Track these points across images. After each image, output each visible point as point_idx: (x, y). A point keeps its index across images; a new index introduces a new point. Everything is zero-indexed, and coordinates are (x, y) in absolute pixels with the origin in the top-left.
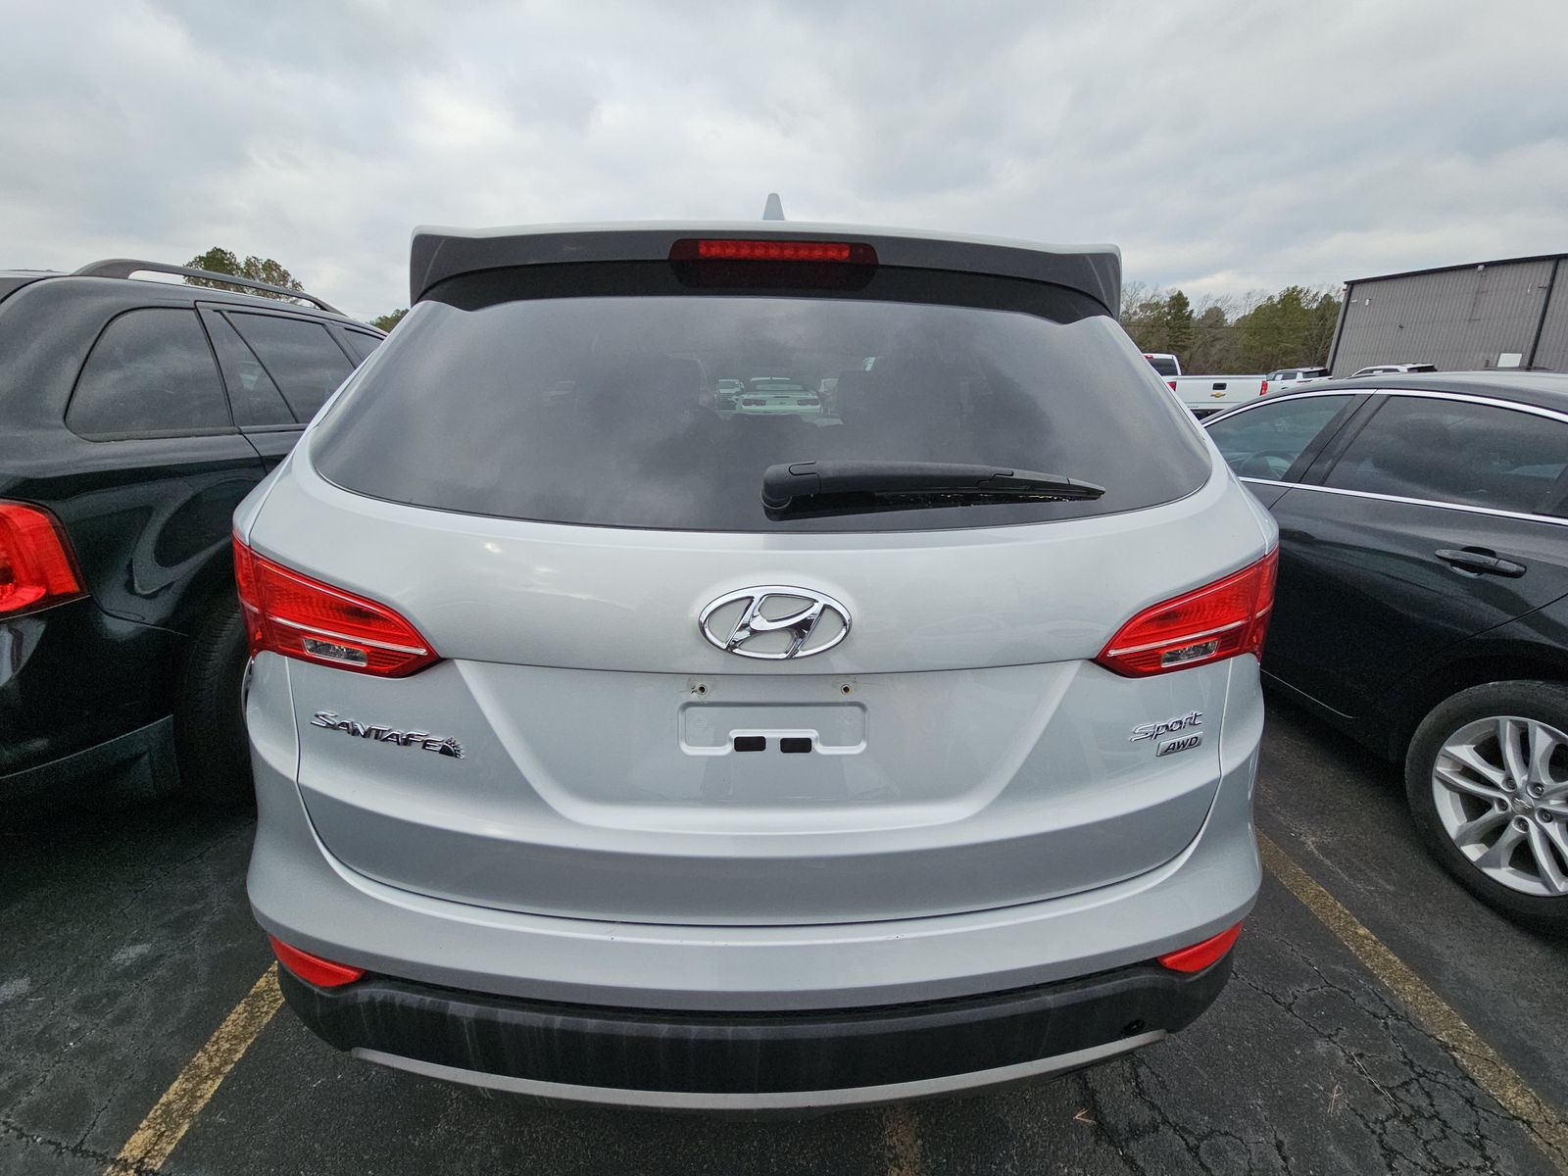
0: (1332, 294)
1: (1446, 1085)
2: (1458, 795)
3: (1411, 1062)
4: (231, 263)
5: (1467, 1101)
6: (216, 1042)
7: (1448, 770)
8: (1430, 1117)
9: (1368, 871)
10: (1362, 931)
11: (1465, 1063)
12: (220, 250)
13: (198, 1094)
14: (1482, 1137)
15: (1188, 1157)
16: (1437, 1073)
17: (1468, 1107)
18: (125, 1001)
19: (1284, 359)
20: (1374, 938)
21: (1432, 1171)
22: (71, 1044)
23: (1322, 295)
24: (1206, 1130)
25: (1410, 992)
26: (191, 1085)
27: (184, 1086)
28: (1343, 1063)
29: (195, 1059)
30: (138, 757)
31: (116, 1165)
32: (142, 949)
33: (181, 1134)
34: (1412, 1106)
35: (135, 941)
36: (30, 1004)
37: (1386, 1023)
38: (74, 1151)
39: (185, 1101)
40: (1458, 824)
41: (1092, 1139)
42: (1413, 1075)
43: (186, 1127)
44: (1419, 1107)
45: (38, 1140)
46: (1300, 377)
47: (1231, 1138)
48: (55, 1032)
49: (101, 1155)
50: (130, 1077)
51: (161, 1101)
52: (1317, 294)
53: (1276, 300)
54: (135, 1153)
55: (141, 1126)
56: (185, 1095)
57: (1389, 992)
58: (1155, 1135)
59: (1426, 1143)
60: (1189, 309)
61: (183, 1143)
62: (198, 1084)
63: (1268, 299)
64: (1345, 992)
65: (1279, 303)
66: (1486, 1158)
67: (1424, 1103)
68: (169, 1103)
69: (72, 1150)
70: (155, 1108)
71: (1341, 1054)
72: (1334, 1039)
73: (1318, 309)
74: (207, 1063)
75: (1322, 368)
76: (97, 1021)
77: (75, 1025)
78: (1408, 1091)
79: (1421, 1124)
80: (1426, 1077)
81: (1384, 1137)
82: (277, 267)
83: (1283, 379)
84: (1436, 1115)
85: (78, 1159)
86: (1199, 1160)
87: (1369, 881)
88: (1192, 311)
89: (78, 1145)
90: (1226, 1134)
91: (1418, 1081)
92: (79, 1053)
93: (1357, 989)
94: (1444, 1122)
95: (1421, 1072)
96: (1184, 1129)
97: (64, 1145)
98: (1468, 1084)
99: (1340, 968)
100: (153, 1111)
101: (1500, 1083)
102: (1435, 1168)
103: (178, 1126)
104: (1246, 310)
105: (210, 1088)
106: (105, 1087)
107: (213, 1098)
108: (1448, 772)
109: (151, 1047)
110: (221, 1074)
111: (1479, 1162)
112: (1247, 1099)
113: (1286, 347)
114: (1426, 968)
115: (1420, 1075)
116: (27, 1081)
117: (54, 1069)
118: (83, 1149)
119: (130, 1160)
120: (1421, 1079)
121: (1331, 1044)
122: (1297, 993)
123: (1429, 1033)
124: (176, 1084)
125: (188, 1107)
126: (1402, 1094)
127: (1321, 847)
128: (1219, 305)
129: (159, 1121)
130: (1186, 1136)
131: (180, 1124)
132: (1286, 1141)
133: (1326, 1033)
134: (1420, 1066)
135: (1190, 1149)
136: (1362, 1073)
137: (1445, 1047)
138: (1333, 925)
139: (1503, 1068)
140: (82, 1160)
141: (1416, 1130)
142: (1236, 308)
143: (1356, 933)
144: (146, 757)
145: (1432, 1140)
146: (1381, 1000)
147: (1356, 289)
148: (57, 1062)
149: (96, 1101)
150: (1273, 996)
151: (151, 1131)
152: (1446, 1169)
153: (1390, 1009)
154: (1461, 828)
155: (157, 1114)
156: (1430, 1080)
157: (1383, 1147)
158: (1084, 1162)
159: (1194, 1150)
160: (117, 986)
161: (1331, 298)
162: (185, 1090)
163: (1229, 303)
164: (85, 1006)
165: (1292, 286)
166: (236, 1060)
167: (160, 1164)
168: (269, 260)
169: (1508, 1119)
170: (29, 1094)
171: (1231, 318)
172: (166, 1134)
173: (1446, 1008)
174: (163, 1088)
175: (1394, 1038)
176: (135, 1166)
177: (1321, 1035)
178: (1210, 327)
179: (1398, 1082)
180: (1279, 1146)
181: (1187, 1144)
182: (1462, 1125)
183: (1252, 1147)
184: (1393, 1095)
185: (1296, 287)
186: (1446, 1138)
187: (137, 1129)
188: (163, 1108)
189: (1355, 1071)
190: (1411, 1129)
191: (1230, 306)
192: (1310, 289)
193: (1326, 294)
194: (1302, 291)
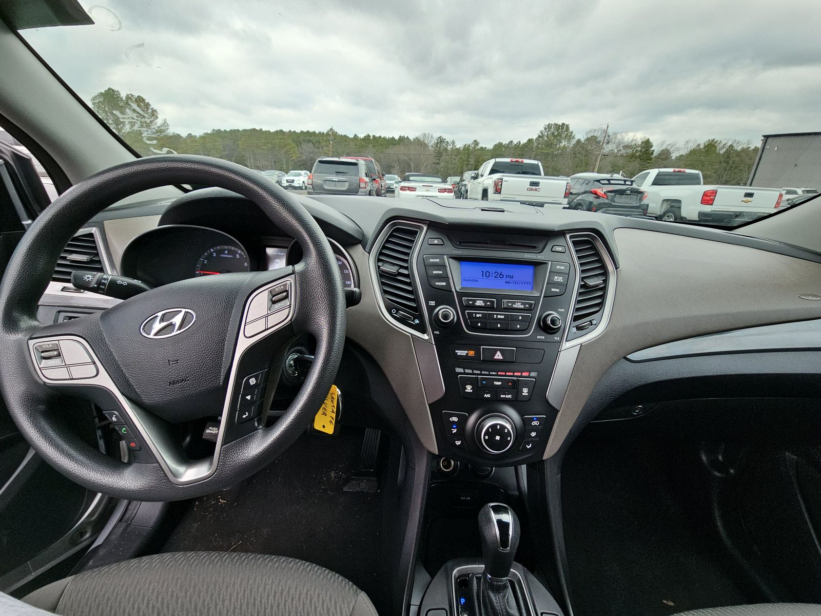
0: (734, 145)
4: (118, 97)
12: (112, 89)
23: (729, 145)
52: (725, 144)
53: (702, 146)
60: (652, 149)
63: (698, 145)
65: (704, 148)
73: (726, 153)
82: (143, 100)
88: (654, 150)
104: (684, 152)
128: (669, 148)
142: (678, 150)
147: (770, 140)
161: (733, 147)
165: (711, 139)
168: (139, 96)
171: (674, 155)
178: (663, 160)
185: (714, 139)
191: (676, 148)
192: (722, 141)
193: (731, 145)
194: (717, 142)
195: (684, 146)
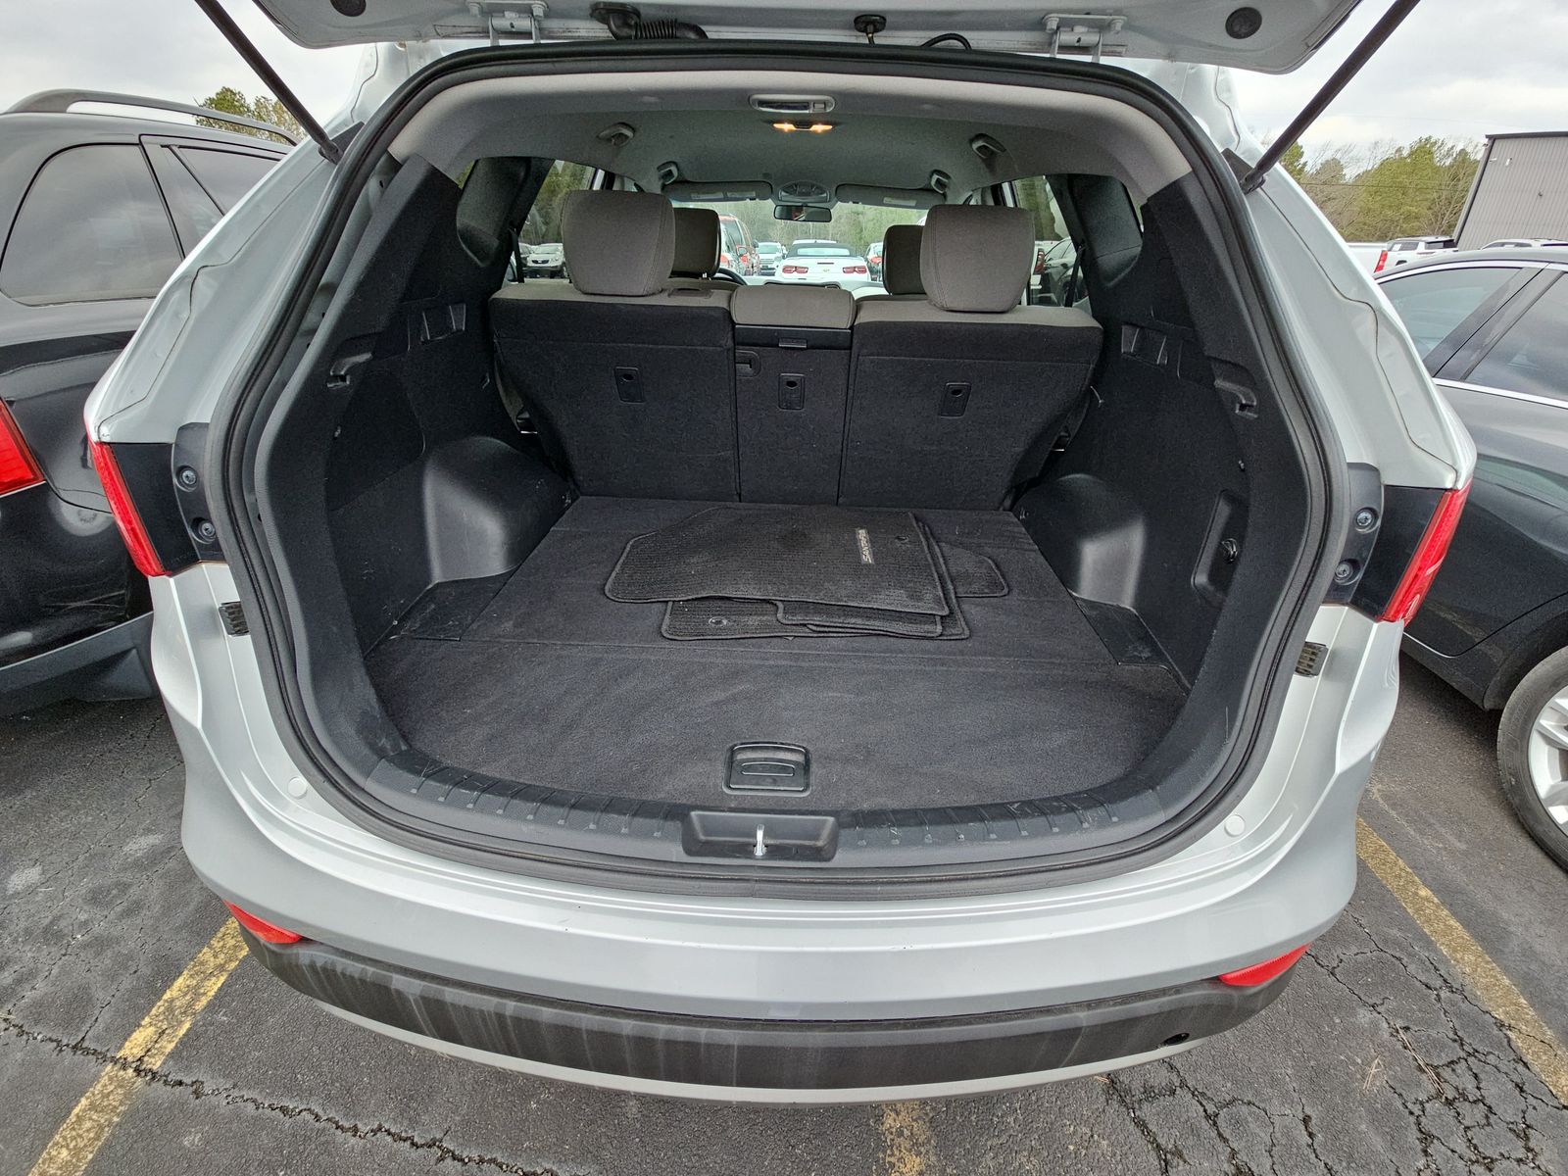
0: (1469, 150)
1: (1496, 1067)
2: (1558, 751)
3: (1461, 1040)
4: (242, 106)
5: (1517, 1085)
6: (222, 938)
7: (1553, 723)
8: (1475, 1102)
9: (1437, 826)
10: (1424, 892)
11: (1520, 1045)
13: (202, 991)
14: (1528, 1126)
15: (1205, 1125)
16: (1489, 1053)
17: (1517, 1092)
18: (134, 892)
19: (1405, 226)
20: (1436, 900)
21: (1470, 1160)
22: (79, 936)
23: (1458, 149)
24: (1228, 1098)
25: (1469, 963)
26: (195, 982)
27: (188, 982)
28: (1386, 1036)
29: (201, 955)
30: (126, 653)
31: (115, 1064)
32: (153, 839)
33: (182, 1032)
34: (1457, 1089)
35: (148, 831)
36: (41, 894)
37: (1438, 995)
38: (75, 1048)
39: (188, 998)
40: (1552, 783)
41: (1102, 1099)
42: (1463, 1054)
43: (187, 1025)
44: (1464, 1089)
45: (39, 1037)
46: (1421, 247)
47: (1254, 1109)
48: (63, 924)
49: (100, 1053)
50: (135, 972)
51: (165, 997)
52: (1452, 147)
53: (1405, 153)
54: (135, 1051)
55: (143, 1023)
56: (188, 991)
57: (1446, 962)
58: (1172, 1098)
59: (1467, 1128)
60: (1302, 161)
61: (183, 1043)
62: (202, 980)
63: (1397, 151)
64: (1399, 959)
65: (1410, 155)
66: (1529, 1150)
67: (1470, 1085)
68: (172, 1000)
69: (74, 1047)
70: (159, 1004)
71: (1385, 1025)
72: (1379, 1009)
73: (1451, 166)
74: (212, 959)
75: (1448, 238)
76: (105, 913)
77: (83, 917)
78: (1453, 1070)
79: (1464, 1108)
80: (1476, 1057)
81: (1423, 1120)
83: (1401, 249)
84: (1481, 1100)
85: (79, 1057)
86: (1217, 1130)
87: (1438, 837)
88: (1305, 164)
89: (78, 1043)
90: (1249, 1103)
91: (1466, 1060)
92: (85, 946)
93: (1410, 955)
94: (1490, 1107)
95: (1471, 1051)
96: (1203, 1094)
97: (65, 1042)
98: (1520, 1067)
99: (1394, 932)
100: (156, 1008)
101: (1554, 1068)
102: (1474, 1158)
103: (180, 1023)
104: (1368, 165)
105: (214, 986)
106: (109, 982)
107: (216, 997)
108: (1551, 726)
109: (159, 940)
110: (226, 971)
111: (1521, 1154)
112: (1276, 1067)
113: (1409, 211)
114: (1490, 936)
115: (1469, 1054)
116: (32, 975)
117: (60, 963)
118: (83, 1046)
119: (130, 1059)
120: (1469, 1059)
121: (1375, 1014)
122: (1342, 956)
123: (1485, 1009)
124: (180, 980)
125: (190, 1005)
126: (1446, 1073)
127: (1387, 797)
128: (1338, 157)
129: (161, 1018)
130: (1204, 1103)
131: (181, 1022)
132: (1314, 1116)
133: (1371, 1002)
134: (1470, 1044)
135: (1208, 1117)
136: (1406, 1048)
137: (1501, 1025)
138: (1392, 884)
139: (1559, 1052)
140: (82, 1057)
141: (1459, 1114)
142: (1358, 160)
143: (1416, 894)
144: (134, 651)
145: (1474, 1126)
146: (1436, 969)
147: (1498, 144)
148: (64, 955)
149: (100, 995)
150: (1316, 958)
151: (152, 1029)
152: (1484, 1158)
153: (1445, 981)
154: (1553, 787)
155: (160, 1010)
156: (1480, 1060)
157: (1420, 1130)
158: (1092, 1120)
159: (1212, 1119)
160: (127, 877)
161: (1466, 154)
162: (188, 986)
163: (1351, 154)
164: (95, 898)
165: (1425, 136)
166: (241, 957)
167: (159, 1063)
169: (1558, 1108)
170: (33, 988)
171: (1350, 173)
172: (167, 1032)
173: (1507, 982)
174: (168, 984)
175: (1445, 1012)
176: (134, 1065)
177: (1365, 1004)
178: (1325, 183)
179: (1445, 1060)
180: (1306, 1120)
181: (1205, 1111)
182: (1508, 1112)
183: (1276, 1120)
184: (1438, 1075)
185: (1430, 137)
186: (1489, 1124)
187: (139, 1026)
188: (166, 1004)
189: (1399, 1046)
190: (1453, 1113)
191: (1352, 158)
192: (1446, 141)
193: (1463, 150)
194: (1435, 143)
195: (1369, 153)
